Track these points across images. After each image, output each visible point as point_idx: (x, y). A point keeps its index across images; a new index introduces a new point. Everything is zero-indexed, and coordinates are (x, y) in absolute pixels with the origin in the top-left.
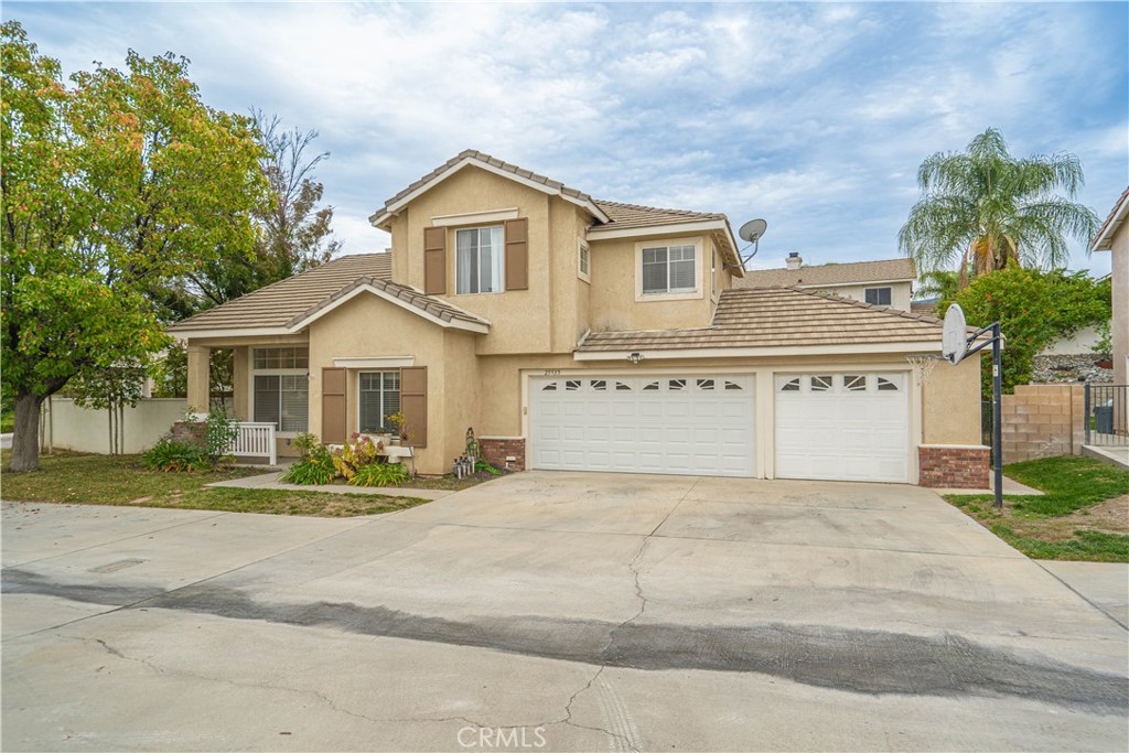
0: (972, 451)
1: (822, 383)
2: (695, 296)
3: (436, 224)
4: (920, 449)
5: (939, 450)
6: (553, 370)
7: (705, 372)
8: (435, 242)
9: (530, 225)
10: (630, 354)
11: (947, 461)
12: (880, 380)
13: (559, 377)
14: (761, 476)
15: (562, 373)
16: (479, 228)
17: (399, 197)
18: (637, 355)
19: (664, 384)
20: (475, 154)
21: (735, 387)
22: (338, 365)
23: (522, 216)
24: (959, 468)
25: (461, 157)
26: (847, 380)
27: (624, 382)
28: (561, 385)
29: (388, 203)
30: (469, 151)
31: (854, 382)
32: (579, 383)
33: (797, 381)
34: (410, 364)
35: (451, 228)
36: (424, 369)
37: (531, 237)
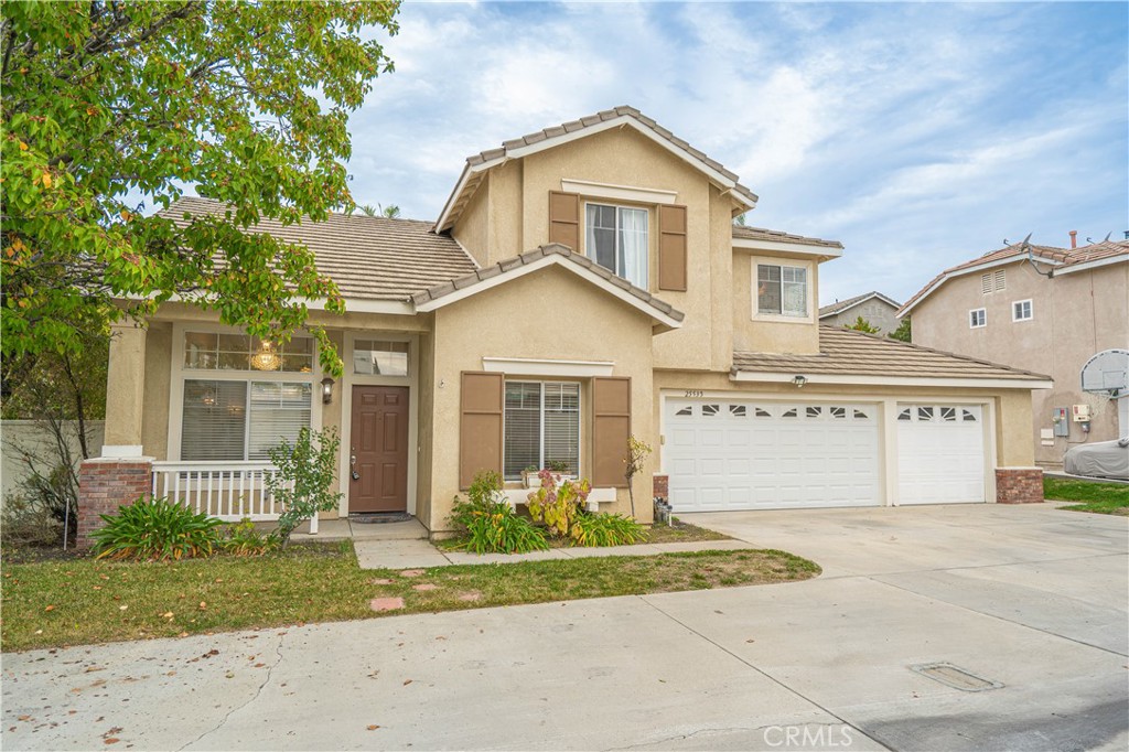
0: (1034, 471)
1: (926, 413)
2: (806, 321)
3: (567, 188)
4: (997, 471)
5: (1016, 471)
6: (694, 391)
7: (838, 399)
8: (563, 210)
9: (689, 215)
10: (793, 376)
11: (1020, 481)
12: (965, 412)
13: (696, 399)
14: (889, 504)
15: (706, 395)
16: (618, 207)
17: (526, 141)
18: (802, 378)
19: (801, 411)
20: (636, 115)
21: (862, 415)
22: (488, 368)
23: (679, 204)
24: (1028, 485)
25: (618, 112)
26: (944, 411)
27: (764, 408)
28: (697, 409)
29: (508, 145)
30: (627, 107)
31: (948, 413)
32: (717, 407)
33: (908, 411)
34: (608, 373)
35: (584, 198)
36: (628, 380)
37: (690, 230)
